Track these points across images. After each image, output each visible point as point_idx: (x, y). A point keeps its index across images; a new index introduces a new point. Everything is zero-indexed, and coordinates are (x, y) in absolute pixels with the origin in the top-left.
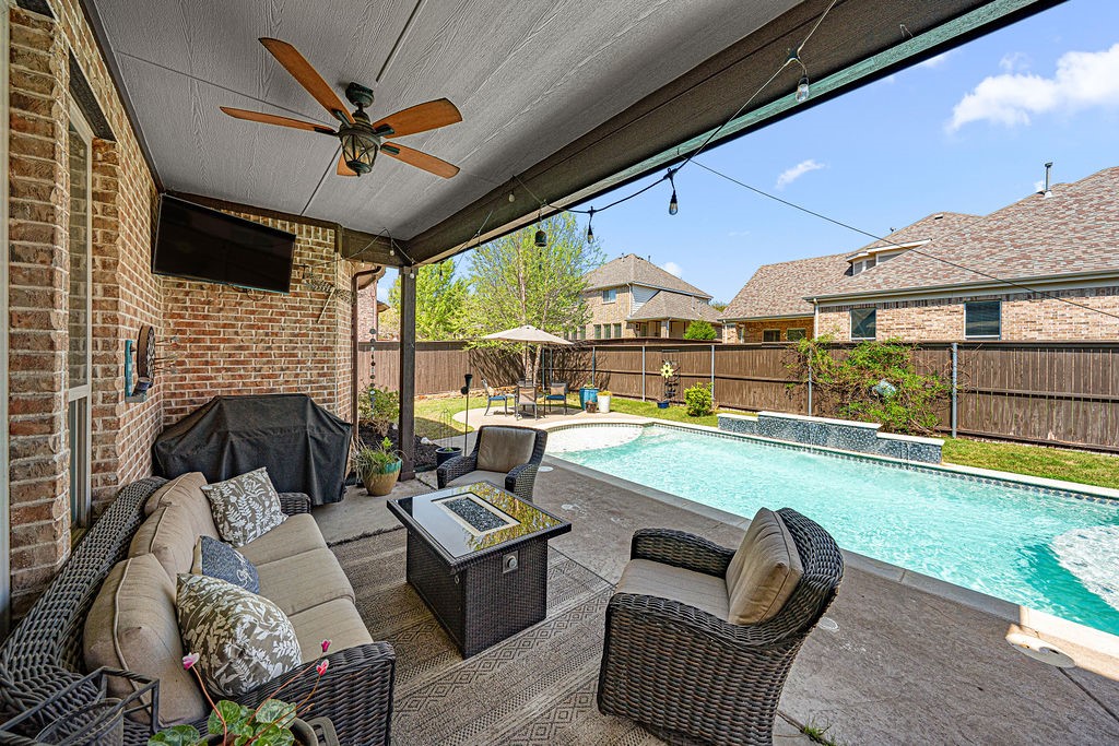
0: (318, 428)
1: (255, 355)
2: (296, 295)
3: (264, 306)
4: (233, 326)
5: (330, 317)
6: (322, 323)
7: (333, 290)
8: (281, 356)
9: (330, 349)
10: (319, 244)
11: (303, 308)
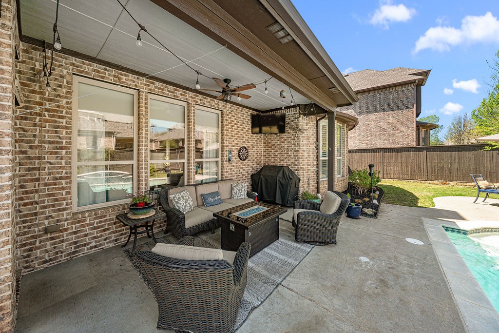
0: (282, 178)
1: (279, 153)
2: (289, 133)
3: (281, 138)
4: (275, 145)
5: (298, 139)
6: (296, 142)
7: (298, 129)
8: (285, 154)
9: (298, 151)
10: (295, 114)
11: (290, 137)
